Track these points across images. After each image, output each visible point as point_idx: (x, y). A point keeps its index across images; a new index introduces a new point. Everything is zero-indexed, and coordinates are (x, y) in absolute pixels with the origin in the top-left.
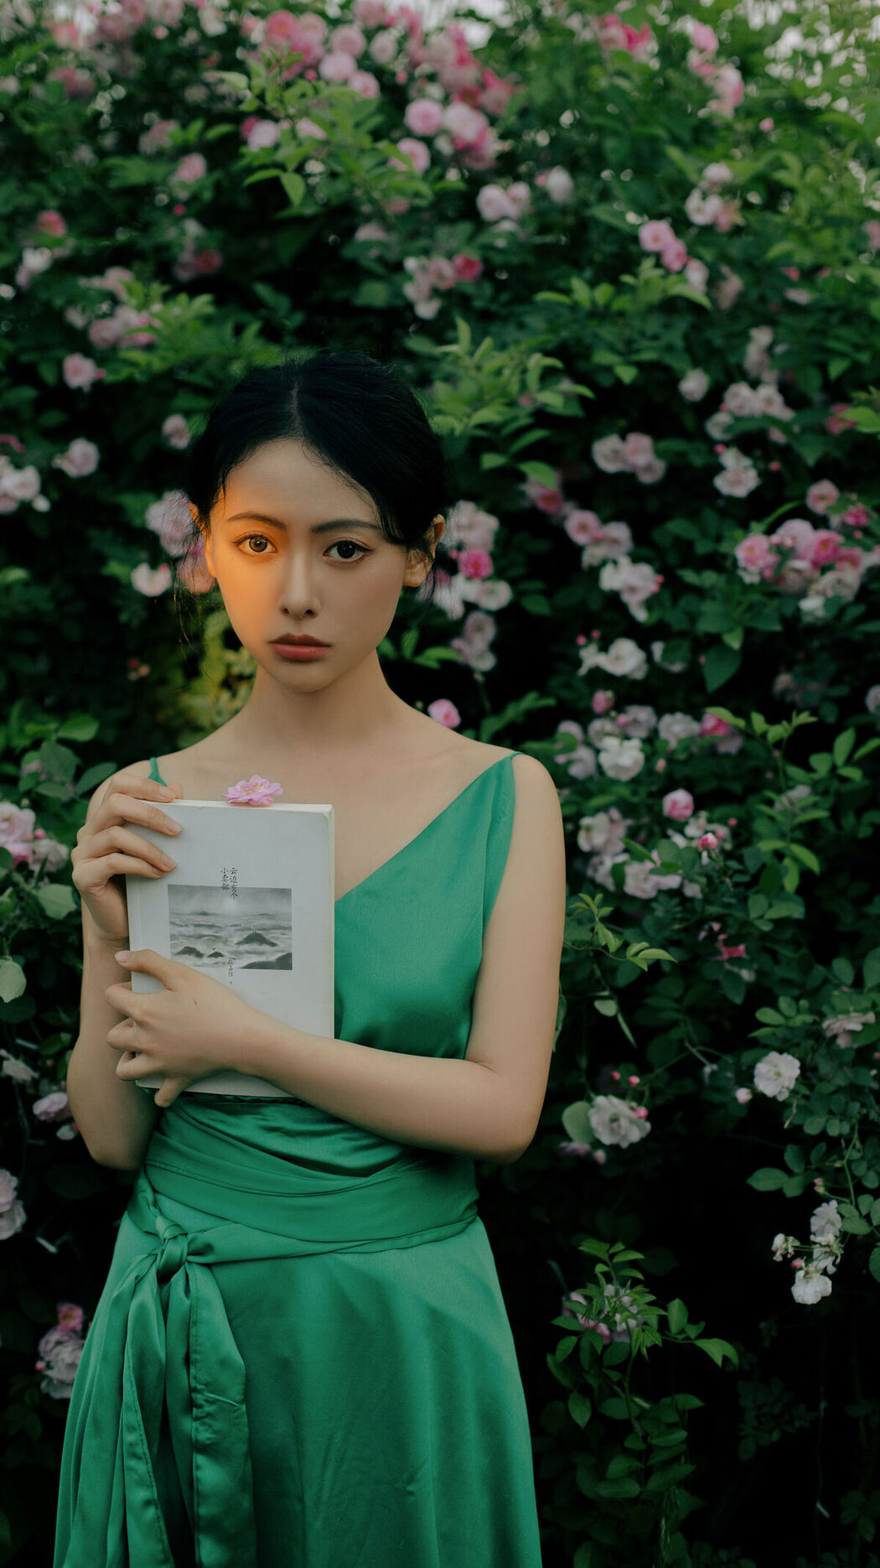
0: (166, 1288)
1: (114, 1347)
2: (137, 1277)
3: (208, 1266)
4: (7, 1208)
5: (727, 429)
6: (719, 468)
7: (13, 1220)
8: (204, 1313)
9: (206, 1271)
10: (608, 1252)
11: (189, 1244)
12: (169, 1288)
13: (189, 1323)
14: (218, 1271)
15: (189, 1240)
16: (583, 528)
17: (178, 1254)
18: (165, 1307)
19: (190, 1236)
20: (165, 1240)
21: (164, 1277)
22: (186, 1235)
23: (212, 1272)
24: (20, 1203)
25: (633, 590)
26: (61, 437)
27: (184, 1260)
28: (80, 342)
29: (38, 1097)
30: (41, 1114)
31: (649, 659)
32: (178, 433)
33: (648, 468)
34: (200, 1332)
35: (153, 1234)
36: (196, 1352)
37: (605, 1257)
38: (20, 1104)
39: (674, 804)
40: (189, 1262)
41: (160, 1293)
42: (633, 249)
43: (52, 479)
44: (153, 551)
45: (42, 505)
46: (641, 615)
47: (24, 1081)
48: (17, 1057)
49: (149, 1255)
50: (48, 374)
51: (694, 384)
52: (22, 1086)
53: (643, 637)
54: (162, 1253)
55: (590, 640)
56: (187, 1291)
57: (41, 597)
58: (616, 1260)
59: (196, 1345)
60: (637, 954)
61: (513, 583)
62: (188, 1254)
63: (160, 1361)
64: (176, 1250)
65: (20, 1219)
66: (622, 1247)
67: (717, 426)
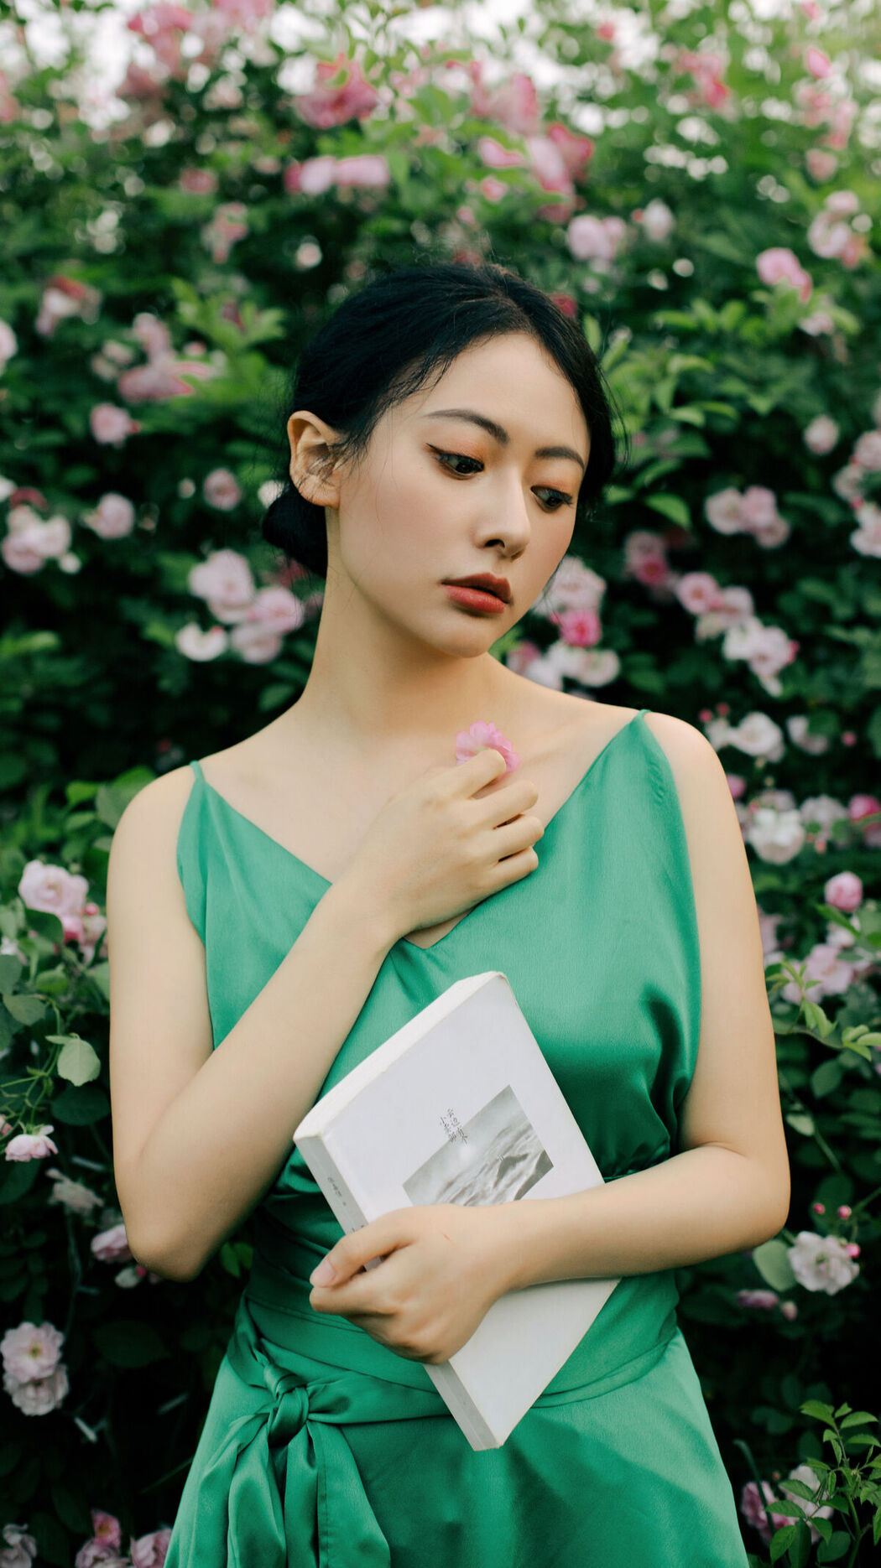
0: (280, 1455)
1: (211, 1539)
2: (239, 1446)
3: (339, 1426)
4: (49, 1373)
5: (860, 485)
6: (854, 526)
7: (53, 1391)
8: (334, 1485)
9: (335, 1433)
10: (833, 1415)
11: (309, 1398)
12: (286, 1453)
13: (315, 1498)
14: (348, 1432)
15: (309, 1393)
16: (698, 594)
17: (296, 1412)
18: (279, 1479)
19: (310, 1389)
20: (278, 1395)
21: (279, 1441)
22: (305, 1386)
23: (342, 1432)
24: (64, 1368)
25: (763, 658)
26: (90, 495)
27: (305, 1419)
28: (110, 394)
29: (96, 1231)
30: (101, 1251)
31: (786, 738)
32: (221, 491)
33: (770, 530)
34: (331, 1510)
35: (265, 1388)
36: (326, 1534)
37: (831, 1422)
38: (72, 1241)
39: (840, 890)
40: (311, 1421)
41: (273, 1463)
42: (750, 282)
43: (82, 538)
44: (202, 614)
45: (71, 564)
46: (774, 688)
47: (83, 1209)
48: (74, 1179)
49: (257, 1415)
50: (75, 423)
51: (822, 434)
52: (77, 1217)
53: (779, 712)
54: (275, 1411)
55: (716, 716)
56: (310, 1458)
57: (67, 672)
58: (844, 1425)
59: (327, 1525)
60: (855, 1040)
61: (622, 654)
62: (309, 1412)
63: (279, 1547)
64: (294, 1404)
65: (62, 1390)
66: (849, 1410)
67: (847, 482)
